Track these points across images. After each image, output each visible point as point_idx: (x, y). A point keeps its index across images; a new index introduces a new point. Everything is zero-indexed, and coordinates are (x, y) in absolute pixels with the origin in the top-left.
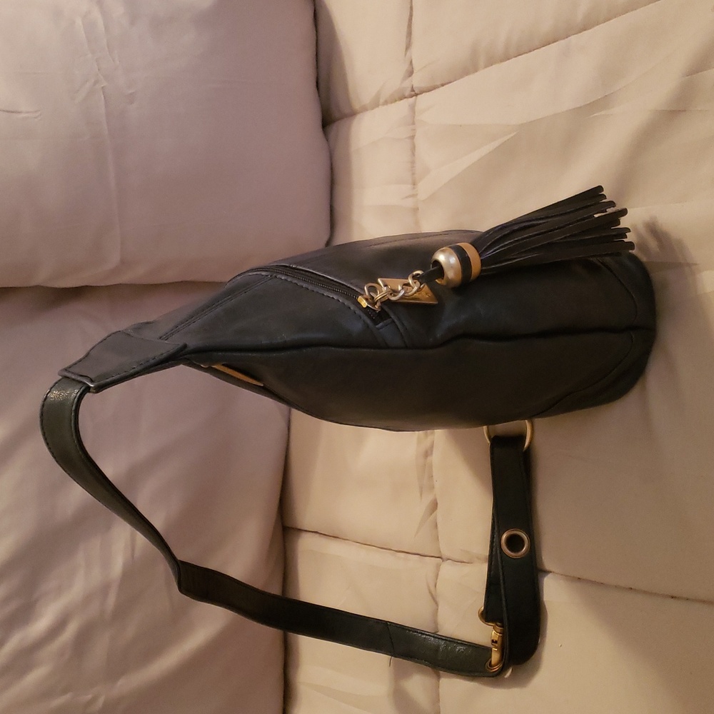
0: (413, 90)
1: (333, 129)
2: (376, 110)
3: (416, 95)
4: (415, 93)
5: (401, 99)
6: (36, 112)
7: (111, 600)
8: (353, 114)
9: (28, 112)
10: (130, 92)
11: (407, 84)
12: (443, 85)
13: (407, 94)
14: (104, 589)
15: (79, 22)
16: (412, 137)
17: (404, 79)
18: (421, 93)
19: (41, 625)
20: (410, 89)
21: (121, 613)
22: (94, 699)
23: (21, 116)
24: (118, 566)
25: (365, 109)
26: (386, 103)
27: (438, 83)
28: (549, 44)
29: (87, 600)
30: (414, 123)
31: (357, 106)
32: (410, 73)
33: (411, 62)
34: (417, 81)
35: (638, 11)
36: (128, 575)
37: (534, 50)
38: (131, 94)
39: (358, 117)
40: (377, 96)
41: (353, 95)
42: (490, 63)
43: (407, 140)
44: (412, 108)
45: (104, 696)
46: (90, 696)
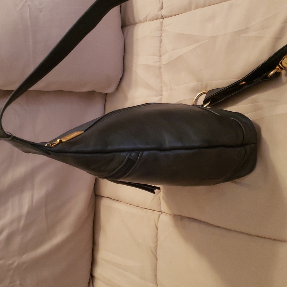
0: (162, 16)
1: (126, 29)
2: (146, 23)
4: (163, 17)
5: (157, 19)
7: (22, 223)
8: (135, 24)
10: (41, 7)
11: (160, 13)
13: (159, 17)
14: (20, 218)
16: (161, 36)
17: (158, 11)
18: (165, 17)
20: (161, 15)
21: (26, 228)
22: (13, 263)
24: (25, 209)
25: (140, 22)
26: (150, 20)
27: (173, 14)
29: (12, 222)
30: (162, 30)
31: (137, 21)
32: (162, 8)
33: (162, 4)
34: (164, 12)
36: (29, 213)
39: (138, 25)
40: (146, 17)
41: (135, 16)
42: (197, 7)
43: (158, 37)
44: (161, 24)
45: (17, 262)
46: (12, 261)
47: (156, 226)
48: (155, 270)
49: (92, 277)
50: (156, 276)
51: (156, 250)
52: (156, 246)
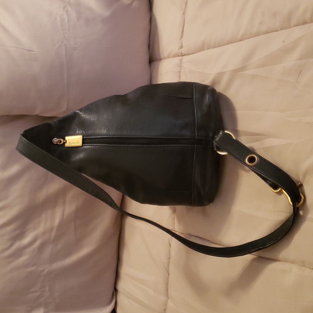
0: (182, 54)
1: (154, 64)
2: (169, 59)
3: (183, 56)
4: (182, 55)
5: (178, 56)
6: (39, 52)
7: (53, 234)
8: (160, 59)
9: (36, 51)
10: (75, 46)
11: (180, 51)
12: (192, 54)
13: (180, 55)
14: (51, 230)
15: (58, 18)
16: (180, 72)
17: (179, 49)
18: (185, 55)
19: (27, 240)
20: (181, 53)
21: (57, 239)
22: (44, 270)
23: (34, 52)
24: (57, 221)
25: (165, 58)
26: (173, 57)
27: (191, 53)
28: (229, 44)
29: (44, 233)
30: (181, 67)
31: (162, 57)
32: (182, 47)
33: (182, 43)
34: (183, 51)
35: (259, 36)
36: (60, 225)
37: (224, 45)
38: (75, 47)
39: (162, 61)
40: (169, 54)
41: (161, 52)
42: (209, 48)
43: (178, 73)
44: (181, 60)
45: (47, 269)
46: (43, 268)
47: (169, 244)
48: (167, 284)
49: (116, 290)
50: (167, 289)
51: (168, 266)
52: (169, 262)
